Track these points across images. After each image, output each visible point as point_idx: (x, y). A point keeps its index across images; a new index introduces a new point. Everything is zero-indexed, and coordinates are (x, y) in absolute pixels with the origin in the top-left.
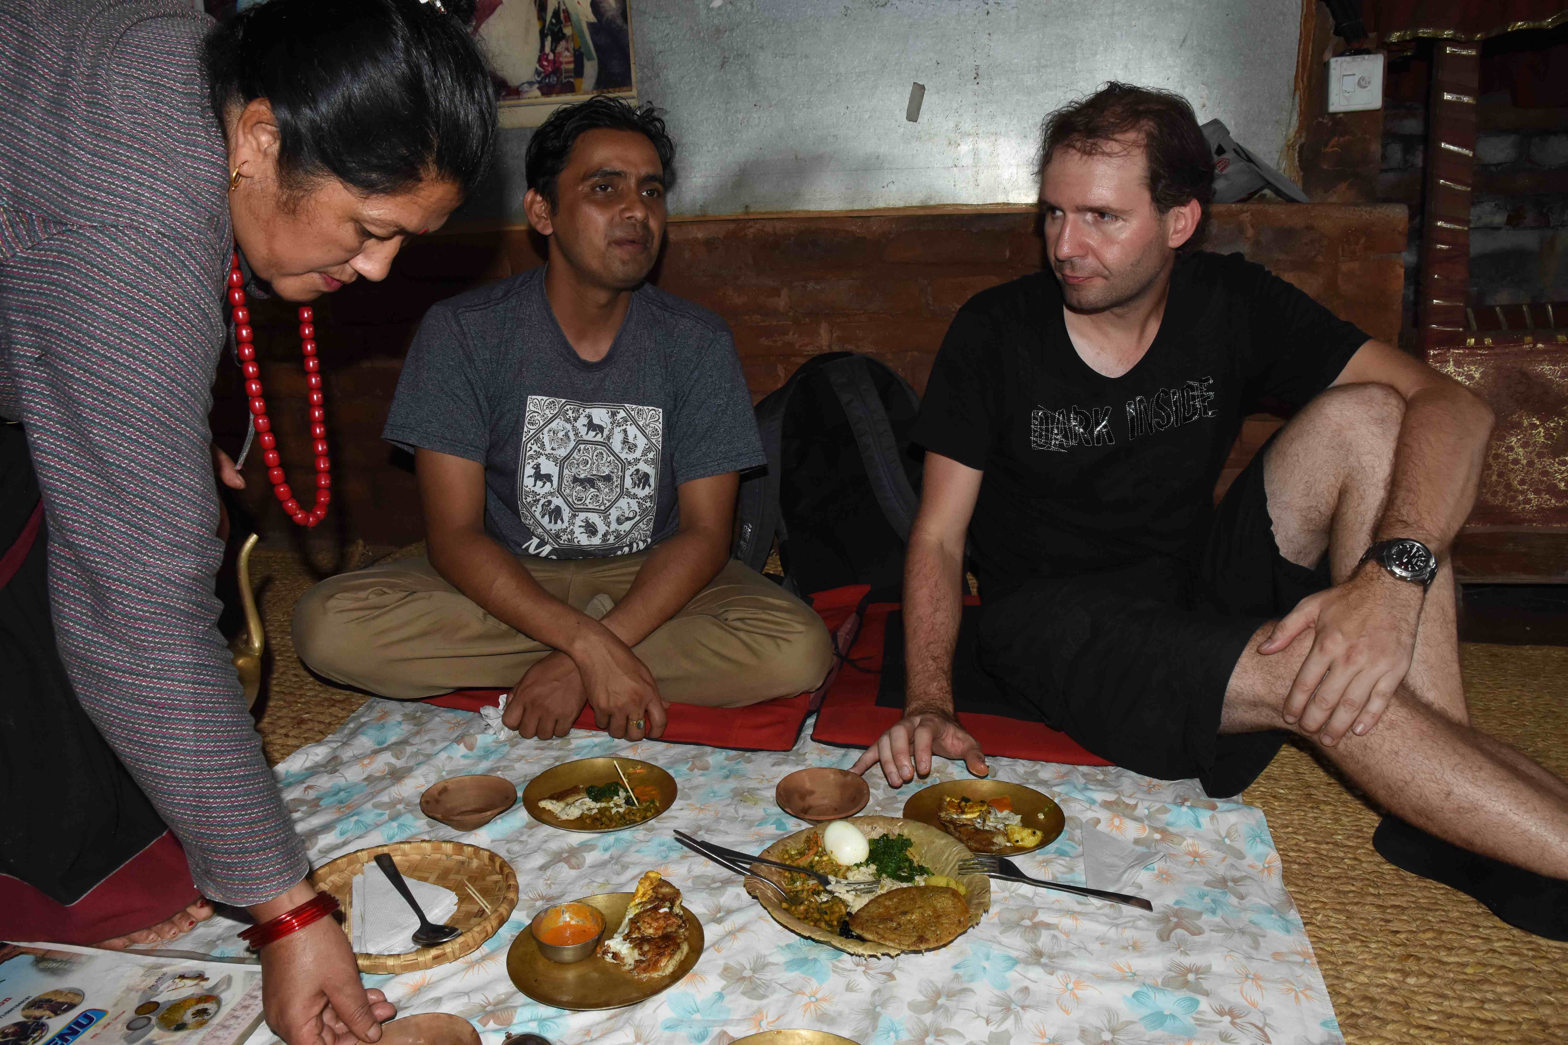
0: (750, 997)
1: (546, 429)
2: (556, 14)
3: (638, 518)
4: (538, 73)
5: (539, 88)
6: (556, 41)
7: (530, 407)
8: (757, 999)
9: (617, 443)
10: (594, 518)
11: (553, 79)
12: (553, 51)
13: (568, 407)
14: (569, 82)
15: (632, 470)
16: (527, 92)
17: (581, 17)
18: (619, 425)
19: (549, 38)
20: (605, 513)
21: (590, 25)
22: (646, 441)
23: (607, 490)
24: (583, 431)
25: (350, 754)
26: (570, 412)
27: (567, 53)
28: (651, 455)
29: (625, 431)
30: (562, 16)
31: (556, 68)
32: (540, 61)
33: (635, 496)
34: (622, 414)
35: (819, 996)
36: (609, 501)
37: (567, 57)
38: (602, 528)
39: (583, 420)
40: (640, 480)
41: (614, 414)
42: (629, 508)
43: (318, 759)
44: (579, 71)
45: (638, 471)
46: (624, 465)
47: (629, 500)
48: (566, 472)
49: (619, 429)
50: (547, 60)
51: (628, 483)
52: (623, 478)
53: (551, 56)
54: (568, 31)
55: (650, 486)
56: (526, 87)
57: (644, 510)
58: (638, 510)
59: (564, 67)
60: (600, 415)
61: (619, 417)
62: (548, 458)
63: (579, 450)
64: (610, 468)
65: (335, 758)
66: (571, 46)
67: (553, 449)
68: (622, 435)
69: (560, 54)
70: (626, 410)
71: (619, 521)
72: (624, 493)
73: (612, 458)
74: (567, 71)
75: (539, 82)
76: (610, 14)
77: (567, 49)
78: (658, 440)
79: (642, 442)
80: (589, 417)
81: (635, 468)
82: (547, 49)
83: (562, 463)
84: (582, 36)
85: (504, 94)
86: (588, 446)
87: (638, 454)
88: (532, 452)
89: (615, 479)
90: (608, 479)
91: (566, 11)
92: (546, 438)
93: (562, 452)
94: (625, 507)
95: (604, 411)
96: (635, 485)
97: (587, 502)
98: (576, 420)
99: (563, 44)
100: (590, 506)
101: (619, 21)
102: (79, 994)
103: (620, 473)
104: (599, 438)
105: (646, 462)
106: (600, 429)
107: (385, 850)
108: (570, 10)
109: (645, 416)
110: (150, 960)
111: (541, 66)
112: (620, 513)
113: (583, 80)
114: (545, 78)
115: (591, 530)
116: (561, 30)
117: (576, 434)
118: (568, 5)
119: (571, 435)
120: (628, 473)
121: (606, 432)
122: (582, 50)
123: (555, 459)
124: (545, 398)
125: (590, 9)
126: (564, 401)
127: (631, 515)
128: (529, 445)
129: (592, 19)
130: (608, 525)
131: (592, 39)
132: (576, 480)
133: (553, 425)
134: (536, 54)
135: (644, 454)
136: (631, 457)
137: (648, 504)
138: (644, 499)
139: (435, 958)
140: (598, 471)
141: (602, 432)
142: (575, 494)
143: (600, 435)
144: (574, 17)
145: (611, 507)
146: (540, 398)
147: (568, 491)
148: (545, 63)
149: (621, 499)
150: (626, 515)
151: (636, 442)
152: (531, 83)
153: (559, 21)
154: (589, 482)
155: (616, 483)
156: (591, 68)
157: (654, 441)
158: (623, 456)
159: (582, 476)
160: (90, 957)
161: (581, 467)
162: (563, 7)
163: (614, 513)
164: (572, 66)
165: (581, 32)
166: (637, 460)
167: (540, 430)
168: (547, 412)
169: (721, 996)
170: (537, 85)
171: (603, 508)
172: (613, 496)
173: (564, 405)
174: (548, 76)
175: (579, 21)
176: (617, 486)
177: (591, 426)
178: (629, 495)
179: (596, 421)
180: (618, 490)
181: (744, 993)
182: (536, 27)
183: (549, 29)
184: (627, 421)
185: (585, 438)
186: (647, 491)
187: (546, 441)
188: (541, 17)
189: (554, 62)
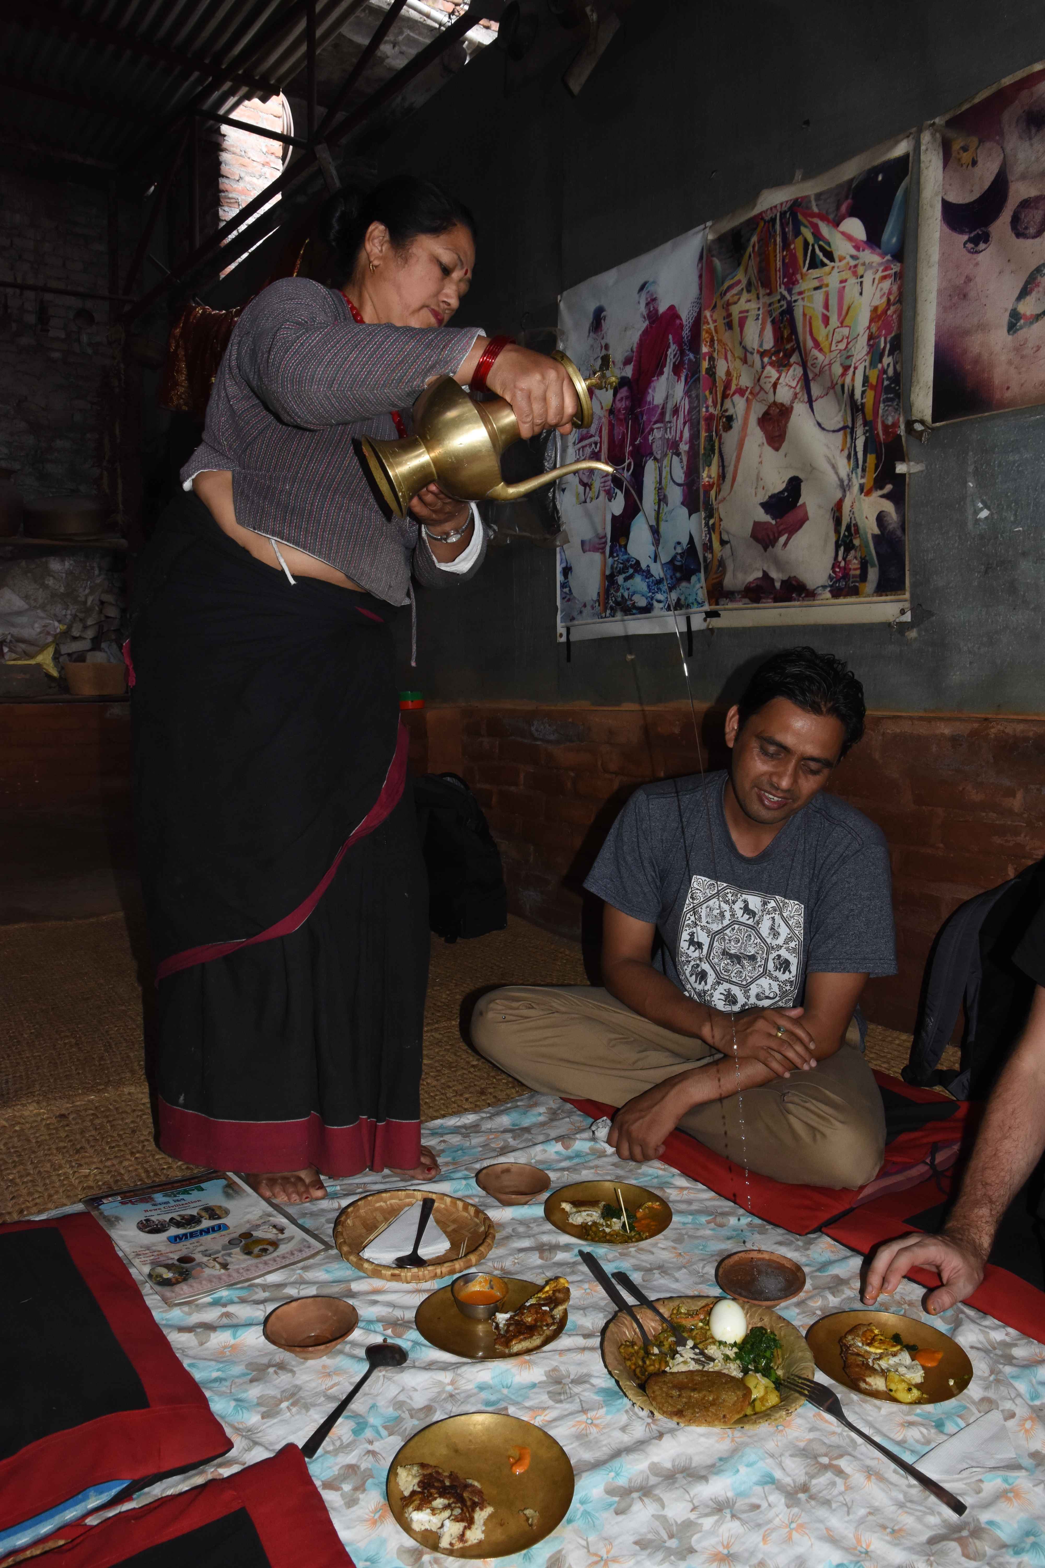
0: (550, 1397)
1: (705, 905)
2: (848, 527)
3: (778, 998)
4: (830, 578)
5: (831, 591)
6: (847, 551)
7: (695, 884)
8: (553, 1401)
9: (765, 928)
10: (736, 991)
11: (842, 584)
12: (844, 559)
13: (729, 890)
14: (855, 586)
15: (774, 954)
16: (820, 594)
17: (867, 530)
18: (769, 913)
19: (842, 548)
20: (746, 988)
21: (875, 537)
22: (789, 931)
23: (750, 968)
24: (739, 913)
25: (489, 1126)
26: (729, 895)
27: (855, 561)
28: (792, 944)
29: (773, 919)
30: (853, 529)
31: (846, 576)
32: (833, 568)
33: (776, 979)
34: (773, 904)
35: (596, 1422)
36: (751, 977)
37: (855, 564)
38: (741, 1000)
39: (740, 904)
40: (781, 965)
41: (765, 904)
42: (770, 988)
43: (467, 1122)
44: (863, 577)
45: (779, 956)
46: (770, 948)
47: (771, 981)
48: (716, 944)
49: (768, 916)
50: (839, 567)
51: (771, 966)
52: (767, 960)
53: (843, 564)
54: (857, 542)
55: (790, 972)
56: (819, 591)
57: (784, 992)
58: (778, 992)
59: (852, 573)
60: (754, 901)
61: (769, 906)
62: (702, 929)
63: (733, 929)
64: (756, 949)
65: (477, 1125)
66: (859, 555)
67: (707, 922)
68: (770, 923)
69: (850, 561)
70: (776, 901)
71: (758, 997)
72: (765, 973)
73: (759, 940)
74: (854, 576)
75: (831, 586)
76: (891, 527)
77: (856, 558)
78: (799, 932)
79: (784, 931)
80: (745, 901)
81: (777, 953)
82: (840, 558)
83: (713, 936)
84: (867, 546)
85: (803, 595)
86: (742, 927)
87: (780, 941)
88: (689, 922)
89: (759, 959)
90: (752, 958)
91: (856, 525)
92: (703, 911)
93: (715, 927)
94: (766, 987)
95: (759, 899)
96: (776, 968)
97: (732, 975)
98: (734, 902)
99: (852, 552)
100: (734, 980)
101: (899, 533)
102: (227, 1212)
103: (765, 955)
104: (750, 922)
105: (788, 949)
106: (752, 914)
107: (434, 1196)
108: (859, 524)
109: (790, 909)
110: (270, 1209)
111: (834, 572)
112: (760, 990)
113: (867, 584)
114: (835, 582)
115: (731, 999)
116: (851, 541)
117: (733, 915)
118: (858, 520)
119: (727, 915)
120: (771, 957)
121: (757, 918)
122: (867, 558)
123: (708, 932)
124: (708, 879)
125: (875, 524)
126: (725, 885)
127: (772, 995)
128: (688, 915)
129: (877, 531)
130: (748, 998)
131: (875, 548)
132: (725, 953)
133: (711, 903)
134: (831, 561)
135: (786, 942)
136: (775, 943)
137: (788, 988)
138: (785, 982)
139: (393, 1275)
140: (745, 950)
141: (754, 918)
142: (722, 965)
143: (752, 919)
144: (861, 531)
145: (752, 983)
146: (703, 878)
147: (716, 960)
148: (837, 570)
149: (763, 979)
150: (767, 994)
151: (779, 930)
152: (824, 587)
153: (850, 534)
154: (736, 958)
155: (759, 963)
156: (873, 574)
157: (797, 932)
158: (769, 941)
159: (732, 952)
160: (248, 1195)
161: (733, 943)
162: (853, 522)
163: (754, 990)
164: (858, 572)
165: (867, 542)
166: (779, 947)
167: (700, 904)
168: (707, 891)
169: (534, 1386)
170: (829, 589)
171: (744, 983)
172: (756, 974)
173: (724, 889)
174: (838, 581)
175: (866, 533)
176: (760, 966)
177: (746, 909)
178: (771, 976)
179: (751, 907)
180: (761, 970)
181: (549, 1392)
182: (833, 538)
183: (843, 541)
184: (776, 910)
185: (741, 919)
186: (787, 976)
187: (703, 915)
188: (837, 531)
189: (845, 568)
